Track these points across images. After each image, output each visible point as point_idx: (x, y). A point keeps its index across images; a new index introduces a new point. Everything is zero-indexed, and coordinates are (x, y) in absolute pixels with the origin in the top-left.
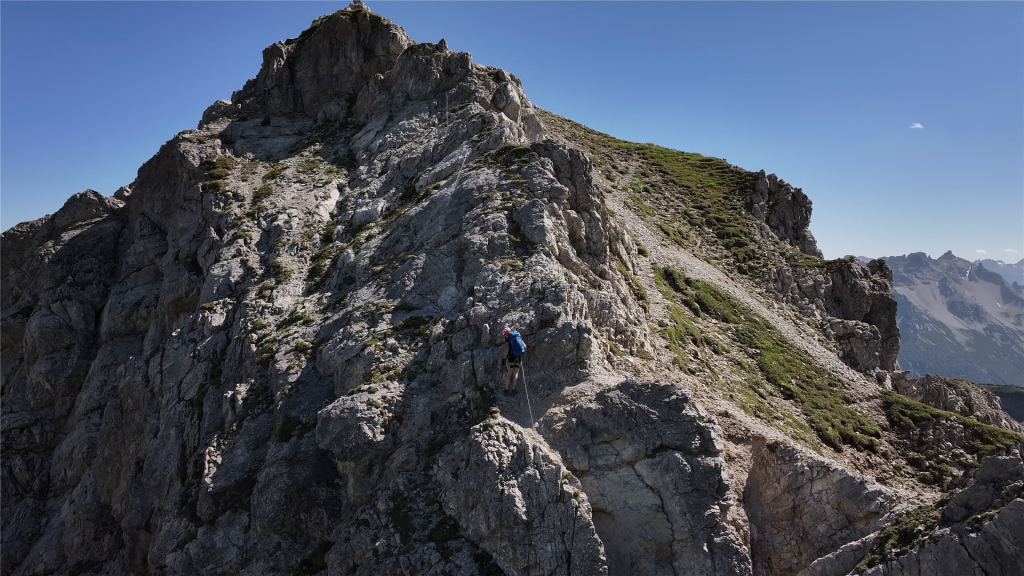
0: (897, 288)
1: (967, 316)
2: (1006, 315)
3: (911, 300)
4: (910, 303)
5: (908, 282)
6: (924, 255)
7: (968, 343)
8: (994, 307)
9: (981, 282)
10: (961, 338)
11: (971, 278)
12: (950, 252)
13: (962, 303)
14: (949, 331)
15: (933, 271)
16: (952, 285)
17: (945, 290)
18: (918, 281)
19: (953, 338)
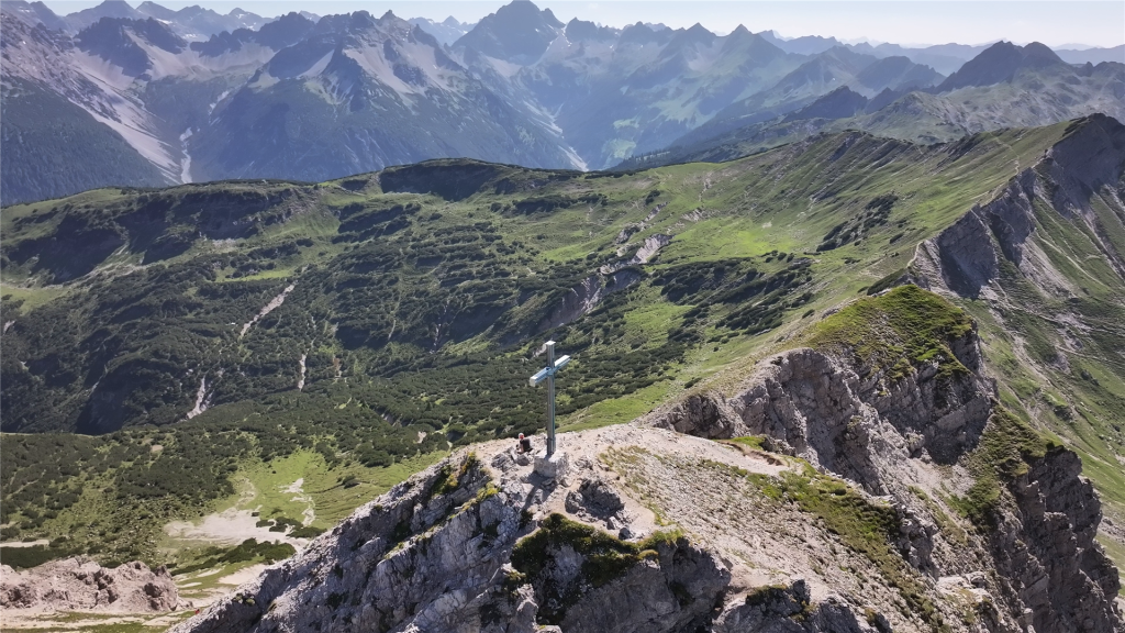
0: (346, 51)
1: (411, 79)
2: (441, 77)
3: (360, 64)
4: (361, 68)
5: (356, 44)
6: (367, 13)
7: (414, 107)
8: (432, 71)
9: (419, 43)
10: (408, 102)
11: (411, 40)
12: (390, 11)
13: (406, 66)
14: (397, 96)
15: (378, 32)
16: (396, 47)
17: (390, 53)
18: (365, 43)
19: (401, 103)
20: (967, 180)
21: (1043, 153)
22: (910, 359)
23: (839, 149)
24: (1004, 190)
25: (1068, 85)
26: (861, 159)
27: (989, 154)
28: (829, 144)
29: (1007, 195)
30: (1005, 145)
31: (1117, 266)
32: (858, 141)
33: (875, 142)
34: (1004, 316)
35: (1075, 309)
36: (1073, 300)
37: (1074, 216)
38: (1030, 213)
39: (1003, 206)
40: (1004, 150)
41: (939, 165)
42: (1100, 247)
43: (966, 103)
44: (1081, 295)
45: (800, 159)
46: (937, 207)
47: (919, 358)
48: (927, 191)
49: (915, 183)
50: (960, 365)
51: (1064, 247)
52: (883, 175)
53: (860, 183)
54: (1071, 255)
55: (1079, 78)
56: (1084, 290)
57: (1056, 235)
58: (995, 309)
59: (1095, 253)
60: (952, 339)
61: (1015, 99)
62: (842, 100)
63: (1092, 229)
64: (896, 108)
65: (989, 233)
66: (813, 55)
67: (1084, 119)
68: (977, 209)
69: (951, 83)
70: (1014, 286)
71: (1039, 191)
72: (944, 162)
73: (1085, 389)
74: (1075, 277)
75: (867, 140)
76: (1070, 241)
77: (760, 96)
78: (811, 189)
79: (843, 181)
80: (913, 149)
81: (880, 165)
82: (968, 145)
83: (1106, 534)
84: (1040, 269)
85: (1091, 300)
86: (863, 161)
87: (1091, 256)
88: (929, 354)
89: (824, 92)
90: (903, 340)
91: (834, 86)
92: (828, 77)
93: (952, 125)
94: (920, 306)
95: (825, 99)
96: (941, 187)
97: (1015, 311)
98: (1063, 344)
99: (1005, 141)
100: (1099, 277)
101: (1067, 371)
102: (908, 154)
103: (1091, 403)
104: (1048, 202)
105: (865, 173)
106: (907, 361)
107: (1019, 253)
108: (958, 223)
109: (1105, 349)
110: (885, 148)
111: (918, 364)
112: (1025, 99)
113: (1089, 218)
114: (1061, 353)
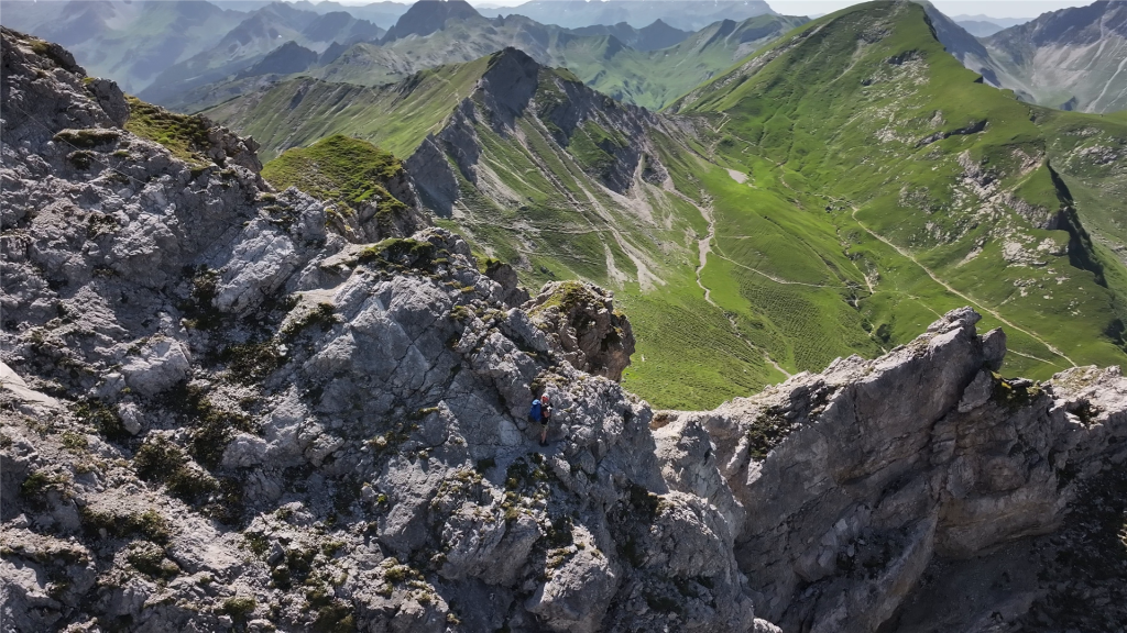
20: (420, 115)
21: (475, 84)
22: (348, 201)
23: (295, 98)
24: (451, 119)
25: (488, 35)
26: (319, 106)
27: (433, 89)
28: (283, 93)
29: (453, 123)
30: (445, 80)
31: (549, 176)
32: (312, 87)
33: (328, 87)
34: (473, 231)
35: (526, 216)
36: (524, 209)
37: (510, 137)
38: (476, 138)
39: (452, 133)
40: (444, 85)
41: (393, 104)
42: (534, 162)
43: (409, 53)
44: (528, 204)
45: (256, 111)
46: (398, 143)
47: (357, 200)
48: (387, 129)
49: (375, 123)
50: (397, 202)
51: (508, 164)
52: (343, 119)
53: (323, 130)
54: (514, 170)
55: (495, 29)
56: (529, 199)
57: (499, 155)
58: (464, 226)
59: (531, 167)
60: (385, 179)
61: (451, 48)
62: (291, 55)
63: (525, 147)
64: (347, 60)
65: (446, 158)
66: (252, 12)
67: (500, 52)
68: (431, 137)
69: (392, 35)
70: (476, 203)
71: (479, 117)
72: (396, 101)
74: (521, 189)
75: (320, 86)
76: (511, 159)
77: (203, 57)
78: (275, 140)
79: (305, 129)
80: (366, 91)
81: (340, 110)
82: (413, 82)
84: (493, 186)
85: (536, 207)
86: (321, 108)
87: (529, 170)
88: (367, 194)
89: (272, 49)
90: (337, 185)
91: (281, 40)
92: (274, 34)
93: (401, 73)
94: (349, 152)
95: (273, 56)
96: (398, 124)
97: (481, 225)
98: (523, 248)
99: (444, 77)
100: (537, 187)
101: (530, 269)
102: (362, 97)
104: (487, 126)
105: (326, 119)
106: (345, 204)
107: (474, 174)
108: (417, 151)
109: (553, 245)
110: (340, 92)
111: (357, 206)
112: (457, 48)
113: (521, 136)
114: (523, 255)
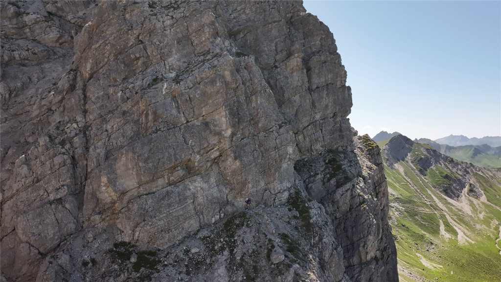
31: (413, 187)
35: (398, 201)
36: (397, 198)
37: (396, 170)
42: (406, 180)
44: (400, 196)
51: (392, 180)
54: (395, 183)
56: (401, 194)
59: (404, 182)
63: (403, 174)
73: (404, 230)
74: (397, 190)
76: (394, 178)
83: (409, 276)
85: (403, 198)
98: (394, 214)
100: (406, 191)
101: (396, 224)
103: (406, 235)
109: (410, 216)
113: (401, 170)
114: (393, 217)
